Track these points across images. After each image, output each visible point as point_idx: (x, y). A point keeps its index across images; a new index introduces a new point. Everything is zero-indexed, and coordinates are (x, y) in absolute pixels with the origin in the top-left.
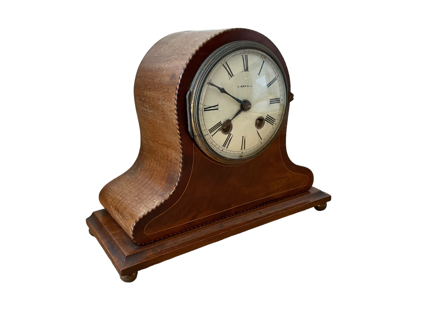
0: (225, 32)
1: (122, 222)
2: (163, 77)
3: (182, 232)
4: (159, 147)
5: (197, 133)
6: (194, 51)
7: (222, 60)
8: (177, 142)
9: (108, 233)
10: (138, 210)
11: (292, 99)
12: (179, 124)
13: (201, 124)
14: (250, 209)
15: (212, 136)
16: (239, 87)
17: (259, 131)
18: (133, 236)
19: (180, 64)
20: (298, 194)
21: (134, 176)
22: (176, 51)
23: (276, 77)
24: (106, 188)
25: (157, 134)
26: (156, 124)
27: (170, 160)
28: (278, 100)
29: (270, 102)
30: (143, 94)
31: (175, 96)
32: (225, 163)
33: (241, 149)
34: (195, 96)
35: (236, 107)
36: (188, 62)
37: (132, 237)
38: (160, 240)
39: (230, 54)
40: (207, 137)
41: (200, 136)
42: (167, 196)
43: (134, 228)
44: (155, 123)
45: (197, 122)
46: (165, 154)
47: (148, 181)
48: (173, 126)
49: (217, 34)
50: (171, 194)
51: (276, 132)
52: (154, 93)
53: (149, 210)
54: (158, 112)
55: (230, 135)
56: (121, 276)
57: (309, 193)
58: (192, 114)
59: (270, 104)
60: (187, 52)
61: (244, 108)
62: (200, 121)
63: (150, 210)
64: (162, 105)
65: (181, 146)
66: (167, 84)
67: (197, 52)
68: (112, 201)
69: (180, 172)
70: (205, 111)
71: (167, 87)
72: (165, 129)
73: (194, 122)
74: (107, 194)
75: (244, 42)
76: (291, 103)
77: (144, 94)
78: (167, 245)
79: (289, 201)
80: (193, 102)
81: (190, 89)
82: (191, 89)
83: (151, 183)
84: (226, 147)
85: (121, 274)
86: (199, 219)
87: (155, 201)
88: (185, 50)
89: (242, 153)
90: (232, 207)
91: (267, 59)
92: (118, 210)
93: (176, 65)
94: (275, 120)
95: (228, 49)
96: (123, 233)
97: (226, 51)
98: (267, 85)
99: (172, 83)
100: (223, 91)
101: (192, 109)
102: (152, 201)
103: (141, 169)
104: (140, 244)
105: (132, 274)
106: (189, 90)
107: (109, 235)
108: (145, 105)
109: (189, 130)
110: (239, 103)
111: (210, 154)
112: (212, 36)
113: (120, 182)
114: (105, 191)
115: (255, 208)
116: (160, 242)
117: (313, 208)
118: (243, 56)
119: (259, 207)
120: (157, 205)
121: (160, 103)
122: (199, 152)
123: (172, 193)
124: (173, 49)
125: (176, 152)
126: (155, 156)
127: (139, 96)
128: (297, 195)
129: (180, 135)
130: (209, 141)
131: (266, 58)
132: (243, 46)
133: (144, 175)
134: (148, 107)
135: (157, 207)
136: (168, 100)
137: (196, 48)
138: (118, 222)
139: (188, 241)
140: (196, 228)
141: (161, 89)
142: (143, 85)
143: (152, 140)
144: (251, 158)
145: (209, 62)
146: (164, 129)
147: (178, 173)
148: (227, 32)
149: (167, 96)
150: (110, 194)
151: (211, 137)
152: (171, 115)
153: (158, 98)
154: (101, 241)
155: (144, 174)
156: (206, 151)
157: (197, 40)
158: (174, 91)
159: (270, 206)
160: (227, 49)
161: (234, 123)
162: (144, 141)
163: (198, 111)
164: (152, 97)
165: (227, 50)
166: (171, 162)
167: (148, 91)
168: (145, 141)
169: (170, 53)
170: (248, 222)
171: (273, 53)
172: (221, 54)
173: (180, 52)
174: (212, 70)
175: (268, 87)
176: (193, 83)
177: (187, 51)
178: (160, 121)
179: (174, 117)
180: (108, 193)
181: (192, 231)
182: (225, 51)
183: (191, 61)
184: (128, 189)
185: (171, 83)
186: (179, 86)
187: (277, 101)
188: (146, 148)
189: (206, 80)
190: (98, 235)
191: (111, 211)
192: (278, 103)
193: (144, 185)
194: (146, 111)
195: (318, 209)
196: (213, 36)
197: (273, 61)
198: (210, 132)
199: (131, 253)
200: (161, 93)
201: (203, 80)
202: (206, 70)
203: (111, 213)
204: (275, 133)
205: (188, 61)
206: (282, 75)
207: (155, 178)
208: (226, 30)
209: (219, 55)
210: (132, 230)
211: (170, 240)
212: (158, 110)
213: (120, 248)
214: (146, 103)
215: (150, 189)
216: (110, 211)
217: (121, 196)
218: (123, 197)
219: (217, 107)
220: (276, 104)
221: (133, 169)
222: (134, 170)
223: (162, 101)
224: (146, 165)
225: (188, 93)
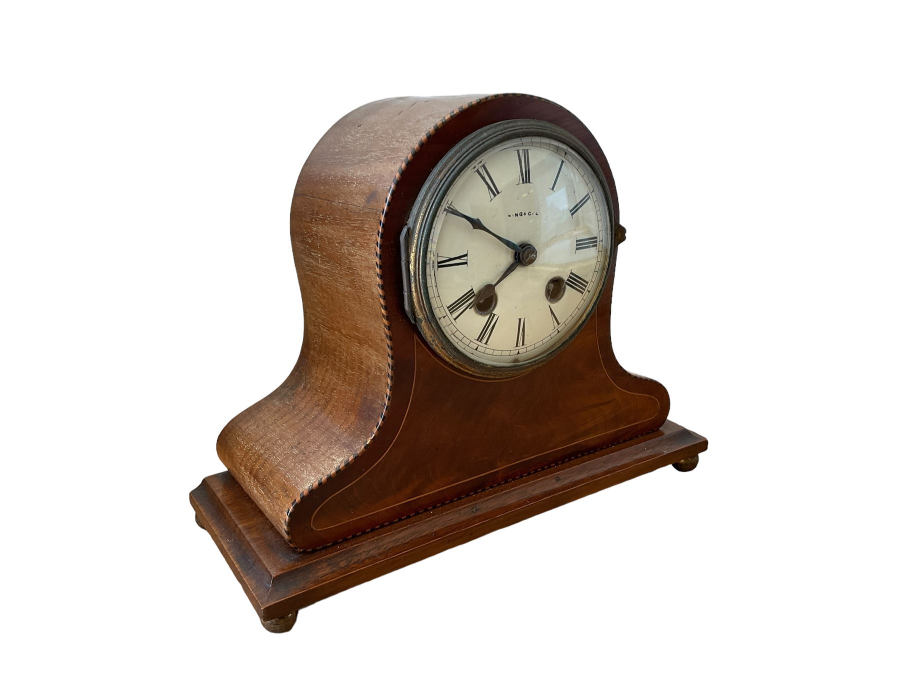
0: (482, 102)
1: (264, 503)
2: (351, 196)
3: (391, 523)
4: (341, 341)
5: (423, 314)
6: (415, 143)
7: (474, 161)
8: (380, 332)
9: (236, 525)
10: (298, 477)
11: (623, 239)
12: (384, 296)
13: (431, 295)
14: (536, 471)
15: (455, 319)
16: (511, 215)
17: (553, 306)
18: (288, 533)
19: (387, 169)
20: (637, 437)
21: (289, 401)
22: (379, 141)
23: (588, 194)
24: (232, 426)
25: (338, 314)
26: (337, 294)
27: (367, 370)
28: (594, 242)
29: (577, 245)
30: (309, 231)
31: (376, 237)
32: (483, 376)
33: (517, 346)
34: (419, 236)
35: (505, 258)
36: (403, 167)
37: (286, 536)
38: (345, 540)
39: (492, 149)
40: (443, 323)
41: (428, 319)
42: (360, 448)
43: (289, 516)
44: (335, 290)
45: (422, 291)
46: (356, 357)
47: (320, 414)
48: (373, 299)
49: (463, 108)
50: (368, 443)
51: (589, 308)
52: (332, 229)
53: (321, 479)
54: (341, 269)
55: (492, 316)
56: (263, 621)
57: (662, 434)
58: (413, 275)
59: (577, 249)
60: (401, 144)
61: (521, 260)
62: (429, 289)
63: (323, 479)
64: (349, 255)
65: (388, 341)
66: (359, 213)
67: (422, 145)
68: (244, 457)
69: (387, 396)
70: (439, 267)
71: (360, 218)
72: (355, 304)
73: (416, 291)
74: (233, 440)
75: (521, 123)
76: (621, 247)
77: (311, 229)
78: (361, 551)
79: (619, 452)
80: (414, 249)
81: (408, 222)
82: (410, 222)
83: (326, 418)
84: (484, 341)
85: (263, 616)
86: (428, 495)
87: (334, 457)
88: (397, 141)
89: (518, 353)
90: (498, 468)
91: (570, 157)
92: (256, 477)
93: (379, 173)
94: (587, 283)
95: (488, 138)
96: (267, 525)
97: (485, 142)
98: (571, 211)
99: (371, 210)
100: (476, 224)
101: (412, 263)
102: (329, 459)
103: (304, 388)
104: (302, 550)
105: (286, 615)
106: (406, 224)
107: (236, 529)
108: (313, 254)
109: (407, 307)
110: (510, 250)
111: (451, 357)
112: (453, 112)
113: (262, 416)
114: (230, 434)
115: (546, 469)
116: (346, 545)
117: (670, 467)
118: (518, 151)
119: (554, 466)
120: (339, 467)
121: (345, 250)
122: (427, 352)
123: (371, 440)
124: (371, 138)
125: (380, 353)
126: (335, 359)
127: (301, 235)
128: (635, 439)
129: (388, 318)
130: (448, 331)
131: (567, 155)
132: (518, 131)
133: (311, 400)
134: (320, 257)
135: (339, 472)
136: (361, 244)
137: (421, 137)
138: (256, 502)
139: (405, 542)
140: (422, 513)
141: (347, 221)
142: (310, 211)
143: (328, 327)
144: (537, 364)
145: (449, 166)
146: (353, 305)
147: (383, 397)
148: (484, 103)
149: (360, 238)
150: (240, 440)
151: (453, 321)
152: (367, 277)
153: (341, 240)
154: (221, 542)
155: (312, 397)
156: (441, 351)
157: (423, 120)
158: (374, 227)
159: (579, 465)
160: (485, 138)
161: (501, 291)
162: (311, 328)
163: (426, 267)
164: (327, 237)
165: (485, 140)
166: (368, 373)
167: (319, 224)
168: (313, 327)
169: (366, 145)
170: (531, 499)
171: (581, 144)
172: (473, 148)
173: (387, 145)
174: (455, 182)
175: (572, 214)
176: (415, 210)
177: (402, 142)
178: (344, 289)
179: (373, 280)
180: (237, 439)
181: (413, 519)
182: (481, 143)
183: (409, 164)
184: (278, 429)
185: (367, 210)
186: (385, 216)
187: (591, 243)
188: (316, 343)
189: (442, 204)
190: (214, 529)
191: (241, 476)
192: (594, 248)
193: (310, 423)
194: (316, 266)
195: (680, 468)
196: (456, 111)
197: (582, 160)
198: (449, 311)
199: (285, 570)
200: (347, 229)
201: (434, 205)
202: (442, 183)
203: (242, 482)
204: (588, 311)
205: (404, 165)
206: (601, 190)
207: (334, 406)
208: (483, 99)
209: (470, 151)
210: (285, 521)
211: (365, 541)
212: (340, 264)
213: (261, 560)
214: (315, 248)
215: (324, 432)
216: (239, 477)
217: (262, 446)
218: (268, 449)
219: (465, 258)
220: (589, 249)
221: (288, 387)
222: (290, 389)
223: (348, 246)
224: (315, 379)
225: (405, 230)
